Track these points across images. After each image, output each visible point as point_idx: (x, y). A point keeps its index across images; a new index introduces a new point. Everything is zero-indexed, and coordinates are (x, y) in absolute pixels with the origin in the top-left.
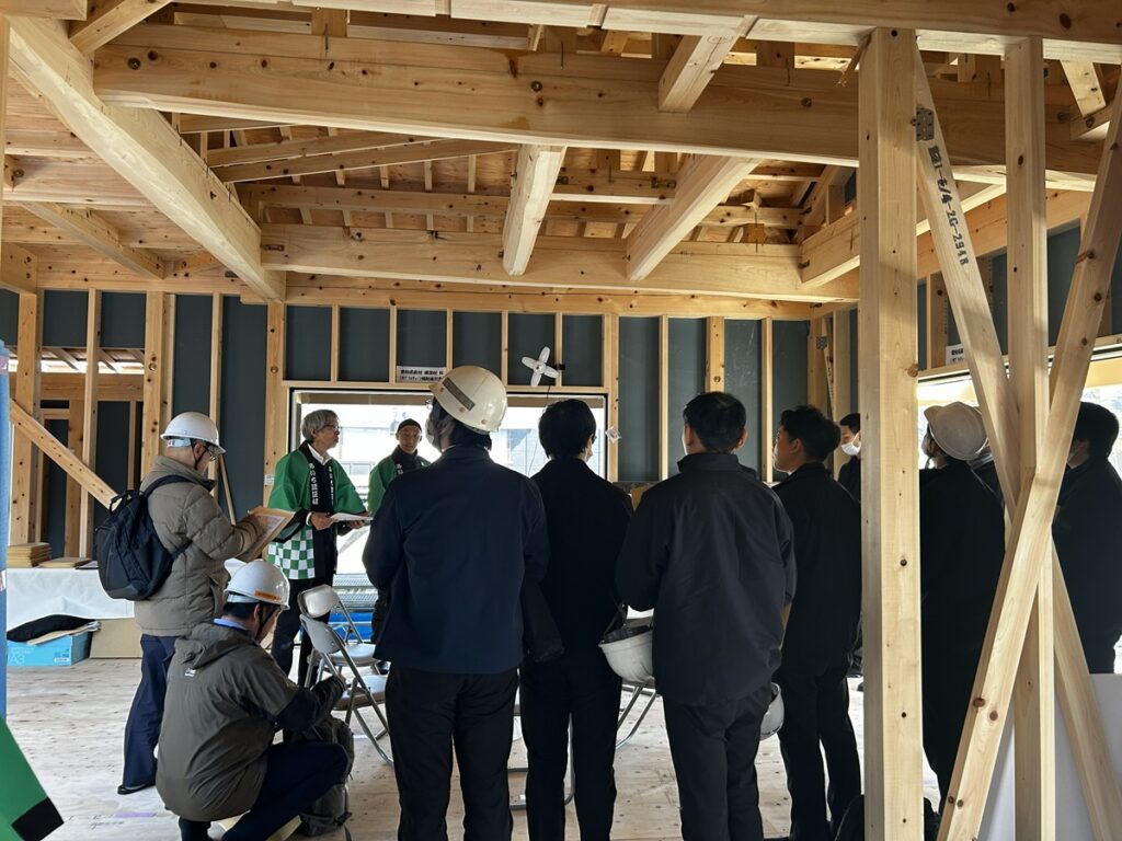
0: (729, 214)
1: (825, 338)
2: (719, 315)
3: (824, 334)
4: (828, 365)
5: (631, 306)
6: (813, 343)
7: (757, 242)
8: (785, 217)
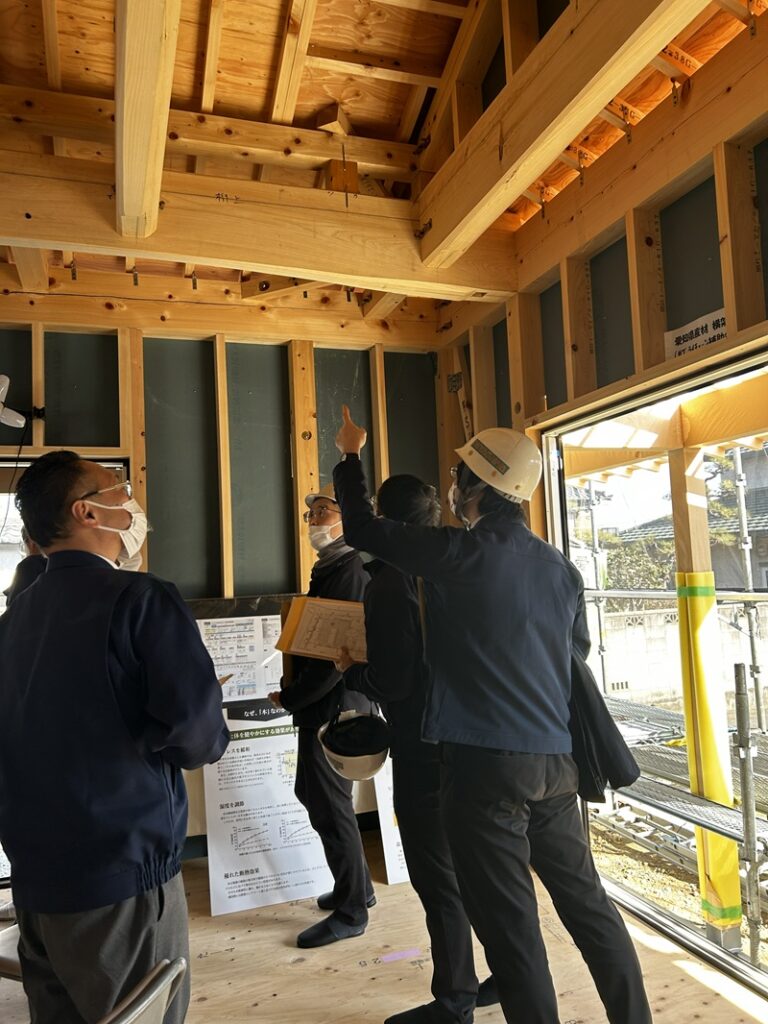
0: (298, 141)
1: (459, 375)
2: (303, 338)
3: (457, 369)
4: (464, 413)
5: (163, 319)
6: (442, 385)
7: (346, 190)
8: (389, 156)
